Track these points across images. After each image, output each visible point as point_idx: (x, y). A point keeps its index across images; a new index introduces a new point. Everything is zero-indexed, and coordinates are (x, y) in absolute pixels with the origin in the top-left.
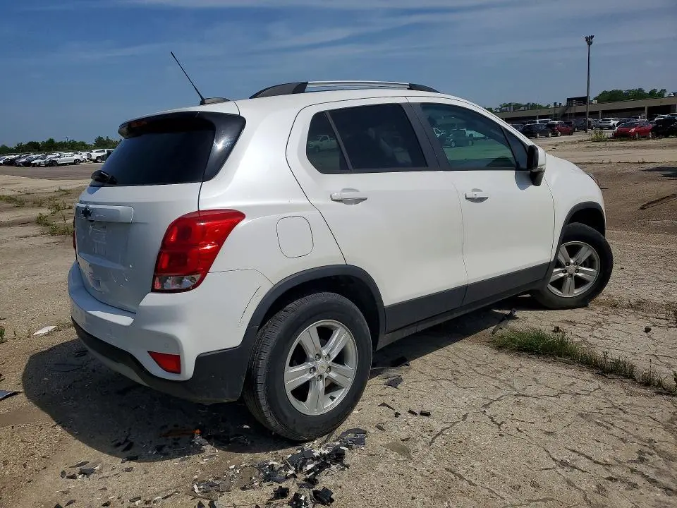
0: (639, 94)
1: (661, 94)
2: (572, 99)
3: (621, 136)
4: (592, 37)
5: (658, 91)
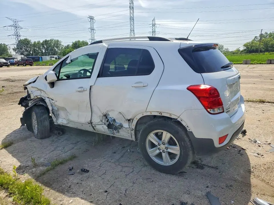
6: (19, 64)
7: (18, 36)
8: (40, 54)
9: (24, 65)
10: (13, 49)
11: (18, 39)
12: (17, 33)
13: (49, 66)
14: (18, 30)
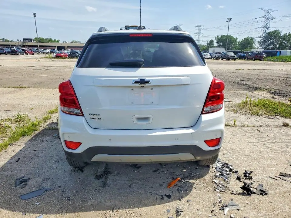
0: (50, 41)
1: (58, 42)
2: (26, 39)
3: (58, 56)
4: (35, 14)
5: (57, 40)
6: (248, 58)
7: (266, 27)
8: (287, 48)
9: (253, 59)
10: (259, 42)
11: (265, 32)
12: (267, 24)
13: (281, 62)
14: (268, 21)
